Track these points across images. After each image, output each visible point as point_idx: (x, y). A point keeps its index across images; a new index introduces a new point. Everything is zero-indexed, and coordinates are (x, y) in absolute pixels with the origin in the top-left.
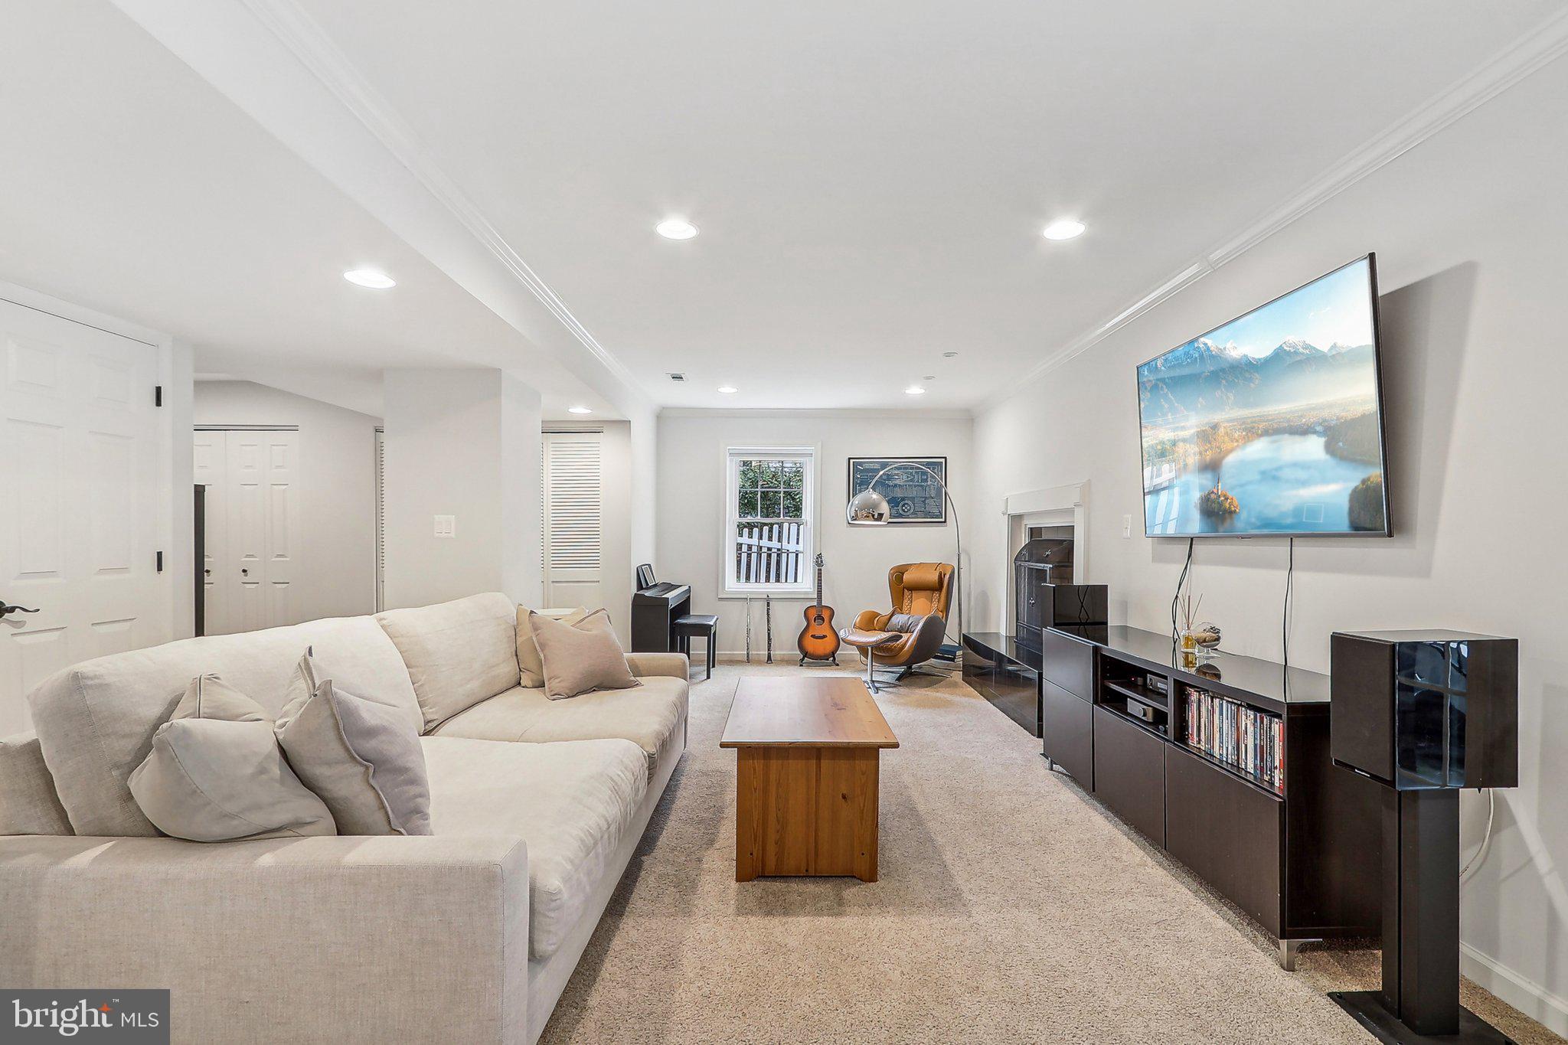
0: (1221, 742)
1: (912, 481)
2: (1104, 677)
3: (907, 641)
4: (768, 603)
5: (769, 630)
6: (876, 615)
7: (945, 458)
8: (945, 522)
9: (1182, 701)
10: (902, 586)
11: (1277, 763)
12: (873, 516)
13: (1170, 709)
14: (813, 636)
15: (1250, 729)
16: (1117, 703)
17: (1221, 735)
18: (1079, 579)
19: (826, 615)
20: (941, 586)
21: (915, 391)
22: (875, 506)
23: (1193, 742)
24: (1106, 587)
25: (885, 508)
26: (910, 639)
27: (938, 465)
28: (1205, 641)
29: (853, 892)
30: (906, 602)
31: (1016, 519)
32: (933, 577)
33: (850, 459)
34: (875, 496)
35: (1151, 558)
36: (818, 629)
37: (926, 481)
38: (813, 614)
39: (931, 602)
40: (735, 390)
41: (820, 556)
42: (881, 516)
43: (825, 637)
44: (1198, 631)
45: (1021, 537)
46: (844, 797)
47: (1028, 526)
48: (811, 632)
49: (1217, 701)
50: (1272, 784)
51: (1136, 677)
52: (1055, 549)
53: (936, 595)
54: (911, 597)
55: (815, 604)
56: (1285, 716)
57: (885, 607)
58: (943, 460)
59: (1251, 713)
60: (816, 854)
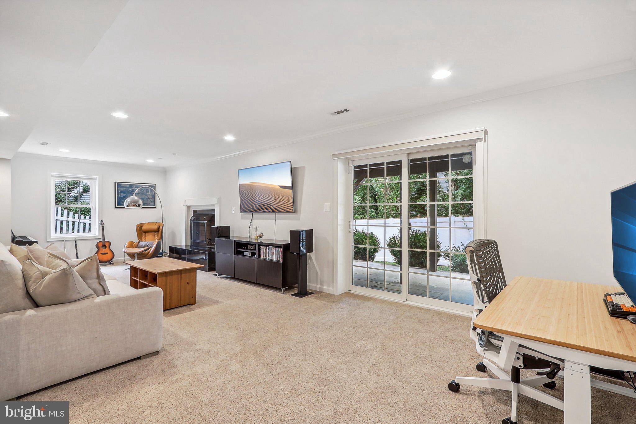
0: (268, 256)
1: (143, 192)
2: (237, 248)
3: (150, 250)
4: (76, 242)
5: (77, 253)
6: (133, 242)
7: (156, 184)
8: (156, 207)
9: (259, 249)
10: (142, 231)
11: (280, 256)
12: (136, 205)
13: (257, 252)
14: (102, 254)
15: (275, 251)
16: (241, 253)
17: (268, 254)
18: (217, 224)
19: (107, 245)
20: (158, 231)
21: (150, 161)
22: (137, 202)
23: (262, 258)
24: (229, 227)
25: (141, 202)
26: (152, 250)
27: (153, 187)
28: (261, 236)
29: (192, 307)
30: (143, 237)
31: (188, 207)
32: (155, 227)
33: (115, 182)
34: (136, 198)
35: (241, 218)
36: (104, 251)
37: (148, 192)
38: (100, 245)
39: (155, 236)
40: (69, 151)
41: (102, 221)
42: (139, 206)
43: (107, 253)
44: (258, 234)
45: (190, 213)
46: (188, 283)
47: (193, 210)
48: (101, 252)
49: (267, 247)
50: (279, 260)
51: (244, 247)
52: (207, 216)
53: (156, 234)
54: (146, 235)
55: (101, 240)
56: (282, 247)
57: (135, 240)
58: (155, 185)
59: (275, 248)
60: (181, 300)
